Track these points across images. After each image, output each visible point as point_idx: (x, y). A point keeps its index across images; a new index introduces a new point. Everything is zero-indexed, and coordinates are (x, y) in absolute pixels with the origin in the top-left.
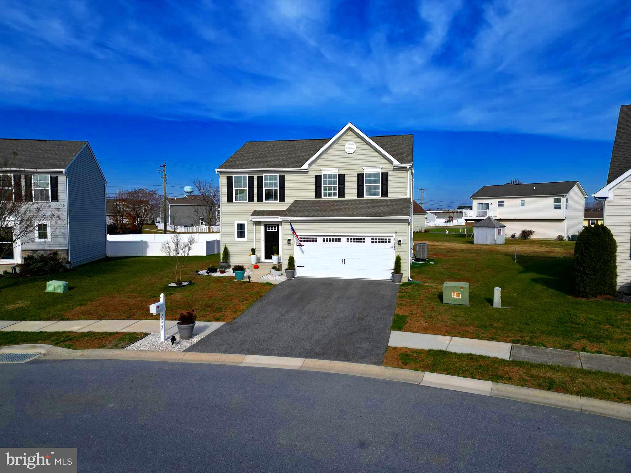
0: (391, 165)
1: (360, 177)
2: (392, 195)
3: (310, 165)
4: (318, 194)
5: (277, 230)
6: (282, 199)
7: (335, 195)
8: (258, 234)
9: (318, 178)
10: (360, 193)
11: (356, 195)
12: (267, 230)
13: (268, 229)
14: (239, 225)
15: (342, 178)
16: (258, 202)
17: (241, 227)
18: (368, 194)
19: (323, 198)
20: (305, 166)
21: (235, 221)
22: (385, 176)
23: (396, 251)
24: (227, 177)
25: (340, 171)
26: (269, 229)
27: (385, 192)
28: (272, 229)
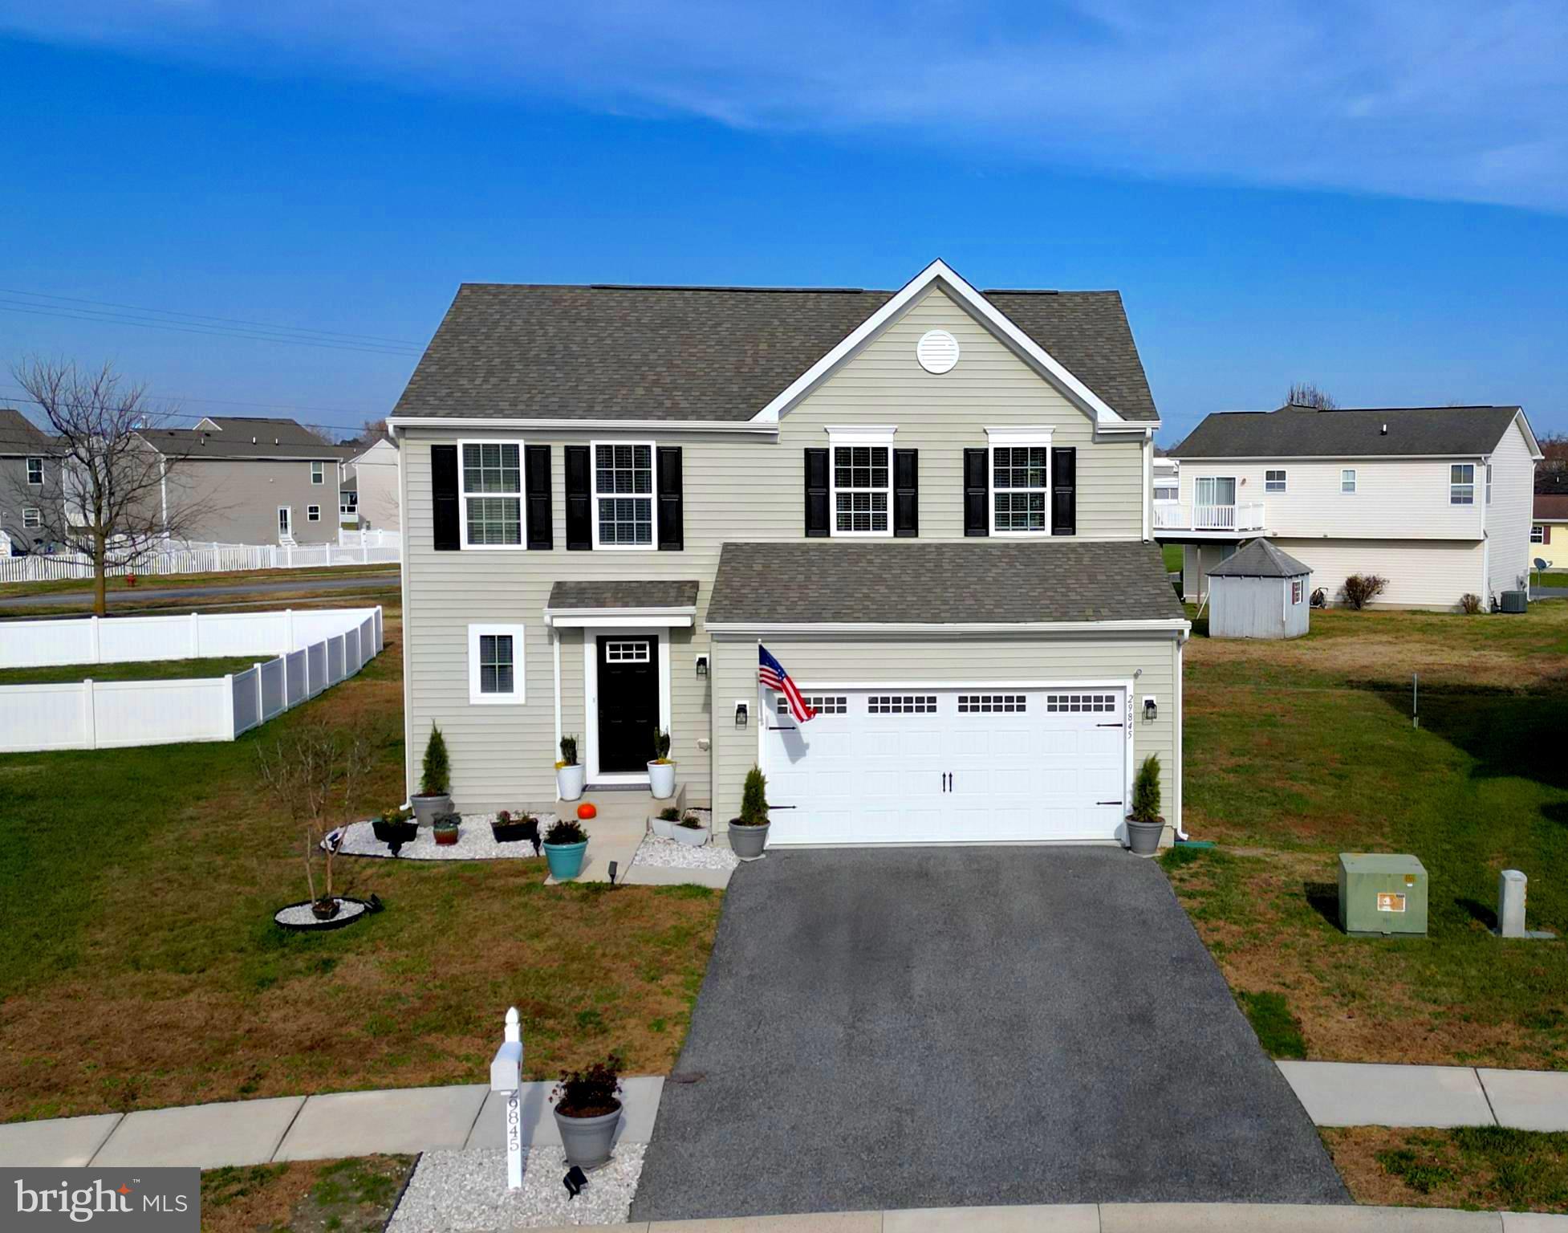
0: (1086, 420)
1: (974, 461)
2: (1090, 529)
3: (783, 412)
4: (816, 521)
5: (647, 660)
6: (672, 536)
7: (881, 524)
8: (573, 676)
9: (815, 461)
10: (975, 520)
11: (962, 525)
12: (609, 660)
13: (613, 656)
14: (486, 640)
15: (908, 462)
16: (569, 548)
17: (496, 651)
18: (1003, 521)
19: (837, 535)
20: (767, 417)
21: (471, 627)
22: (1065, 461)
23: (1135, 741)
24: (434, 448)
25: (900, 437)
26: (617, 656)
27: (1065, 520)
28: (630, 656)
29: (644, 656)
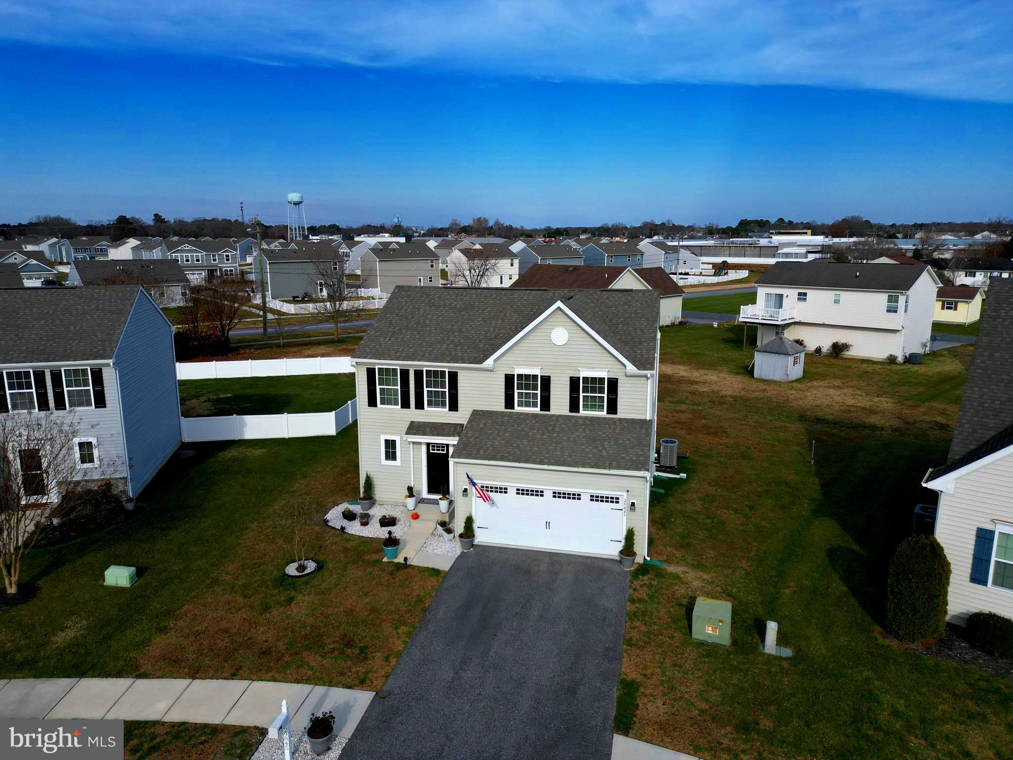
0: (623, 367)
1: (574, 382)
2: (624, 411)
3: (495, 361)
4: (509, 403)
5: (445, 452)
6: (454, 407)
7: (535, 405)
8: (417, 456)
9: (509, 379)
10: (574, 406)
11: (568, 408)
12: (431, 451)
13: (433, 450)
14: (387, 441)
15: (546, 382)
16: (416, 408)
17: (390, 446)
18: (586, 407)
19: (517, 409)
20: (489, 362)
21: (381, 436)
22: (613, 384)
23: (627, 518)
24: (367, 368)
25: (543, 371)
26: (434, 450)
27: (613, 408)
28: (439, 450)
29: (444, 450)
